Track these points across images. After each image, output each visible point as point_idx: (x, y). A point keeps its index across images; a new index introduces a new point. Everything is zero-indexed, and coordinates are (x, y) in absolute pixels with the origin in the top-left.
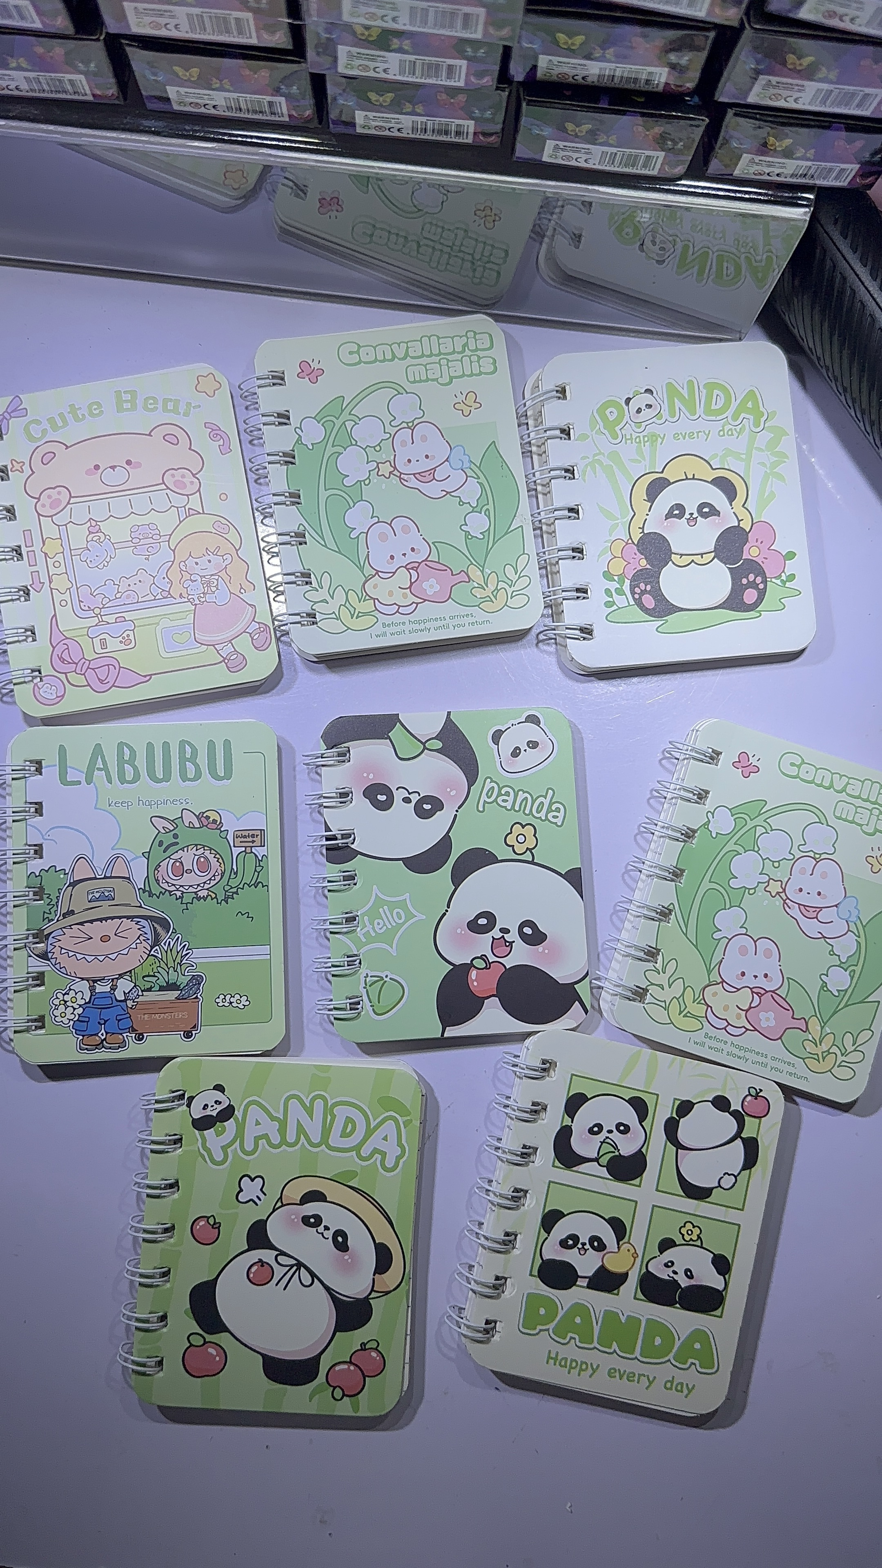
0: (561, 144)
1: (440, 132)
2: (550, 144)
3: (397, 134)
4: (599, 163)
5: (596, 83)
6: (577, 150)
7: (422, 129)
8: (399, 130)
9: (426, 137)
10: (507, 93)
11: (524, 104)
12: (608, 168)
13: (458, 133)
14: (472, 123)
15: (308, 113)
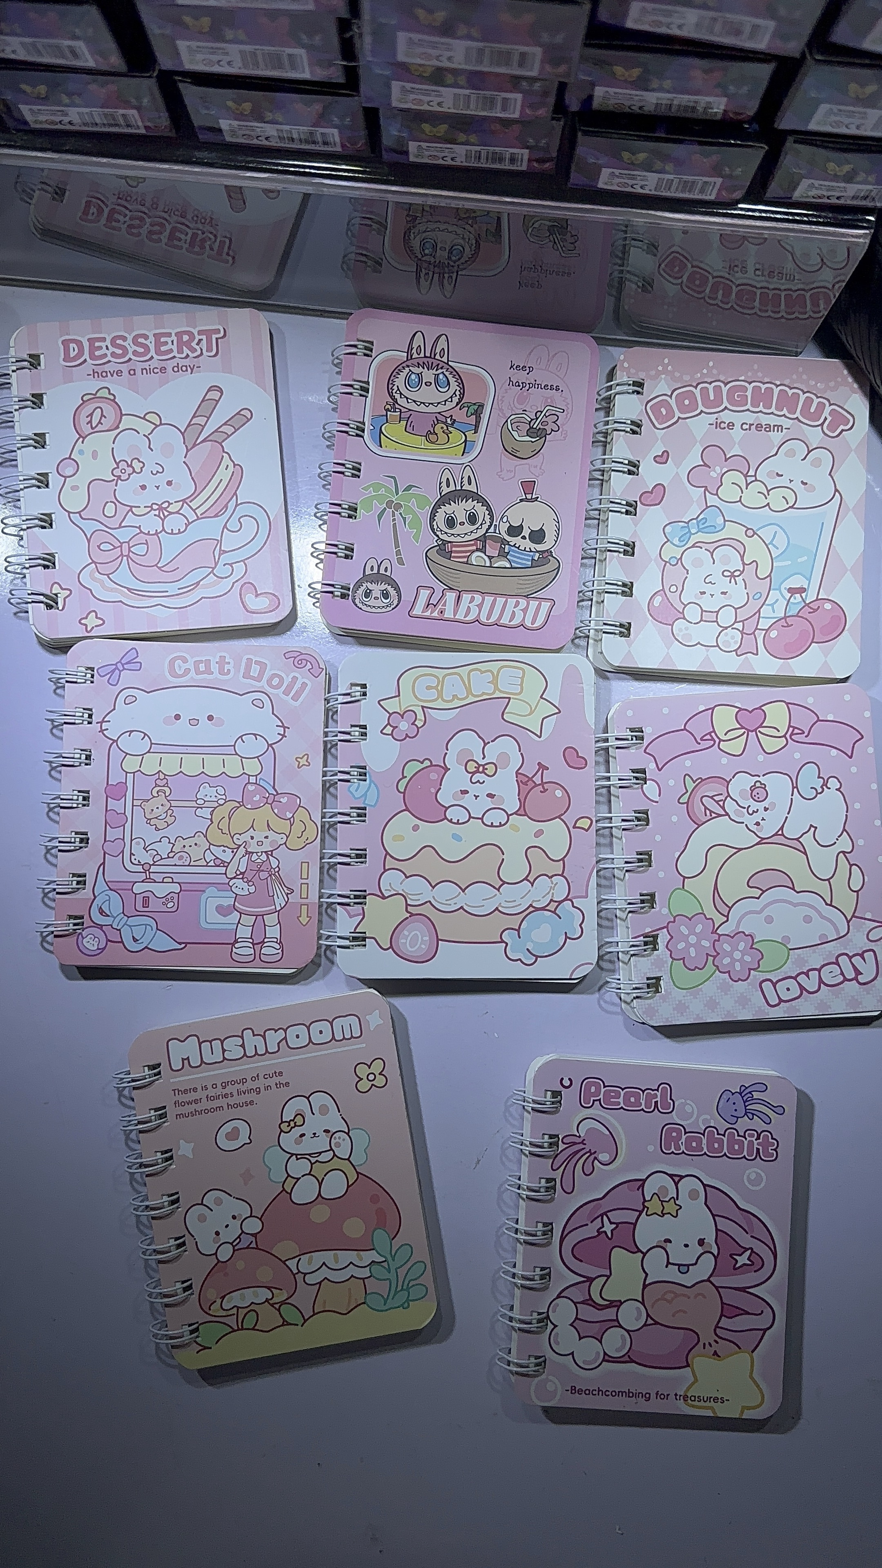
0: (618, 171)
1: (493, 161)
2: (605, 172)
3: (450, 163)
4: (655, 190)
5: (653, 113)
6: (634, 177)
7: (475, 158)
8: (452, 159)
9: (480, 165)
10: (562, 123)
11: (580, 134)
12: (664, 194)
13: (512, 162)
14: (526, 151)
15: (361, 143)
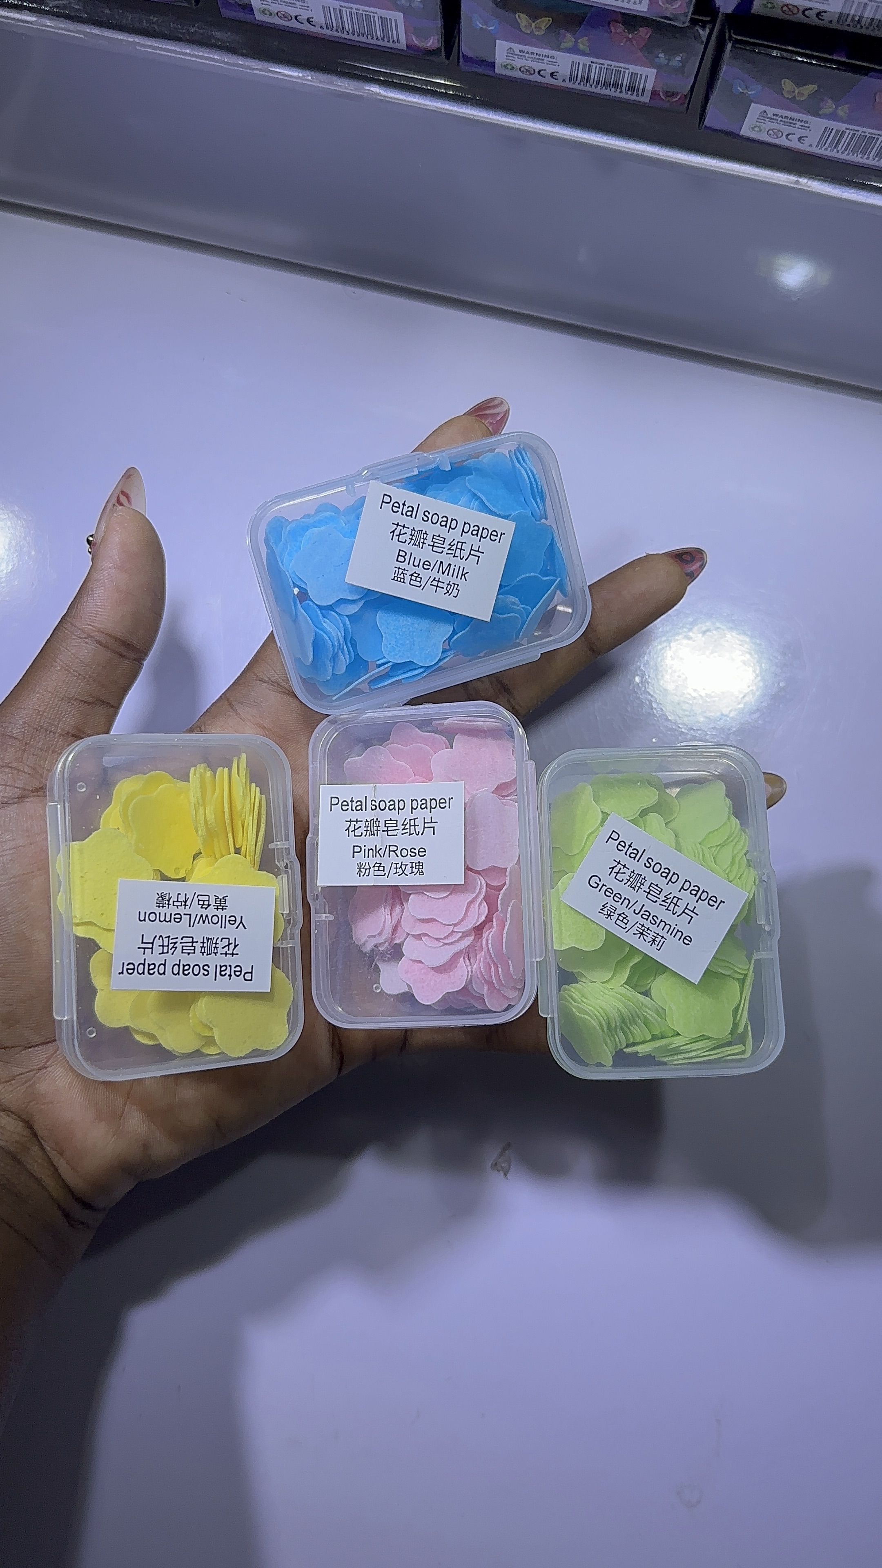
0: (771, 111)
1: (606, 84)
2: (755, 109)
3: (549, 80)
4: (817, 146)
5: (834, 26)
6: (791, 122)
7: (583, 77)
8: (552, 74)
9: (587, 88)
10: (708, 30)
11: (729, 46)
12: (828, 153)
13: (631, 88)
14: (652, 72)
15: (433, 41)
